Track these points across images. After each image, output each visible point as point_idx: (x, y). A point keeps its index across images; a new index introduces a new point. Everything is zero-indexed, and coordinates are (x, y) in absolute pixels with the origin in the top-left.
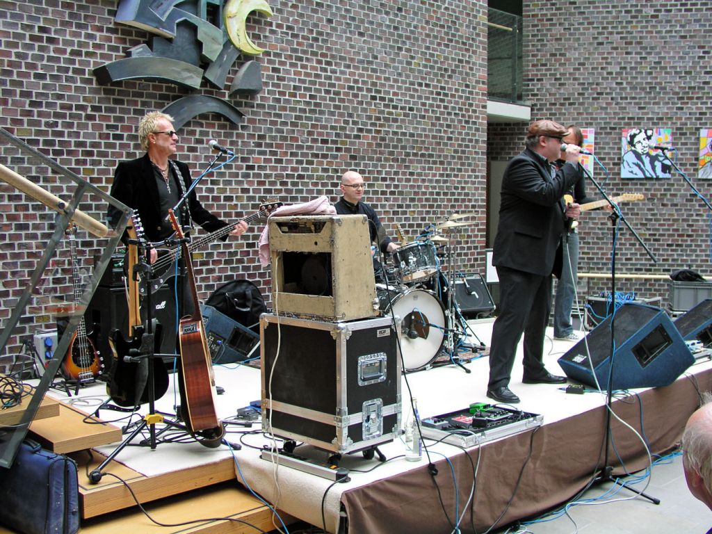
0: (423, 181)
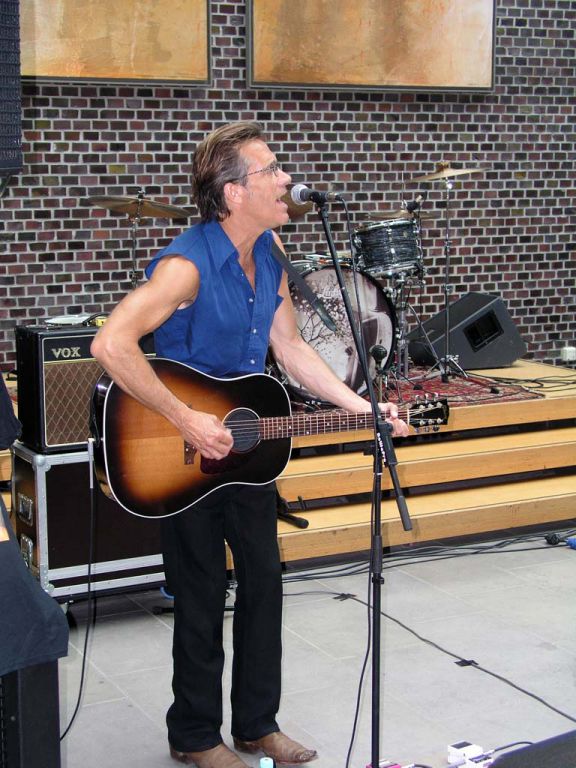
0: (541, 128)
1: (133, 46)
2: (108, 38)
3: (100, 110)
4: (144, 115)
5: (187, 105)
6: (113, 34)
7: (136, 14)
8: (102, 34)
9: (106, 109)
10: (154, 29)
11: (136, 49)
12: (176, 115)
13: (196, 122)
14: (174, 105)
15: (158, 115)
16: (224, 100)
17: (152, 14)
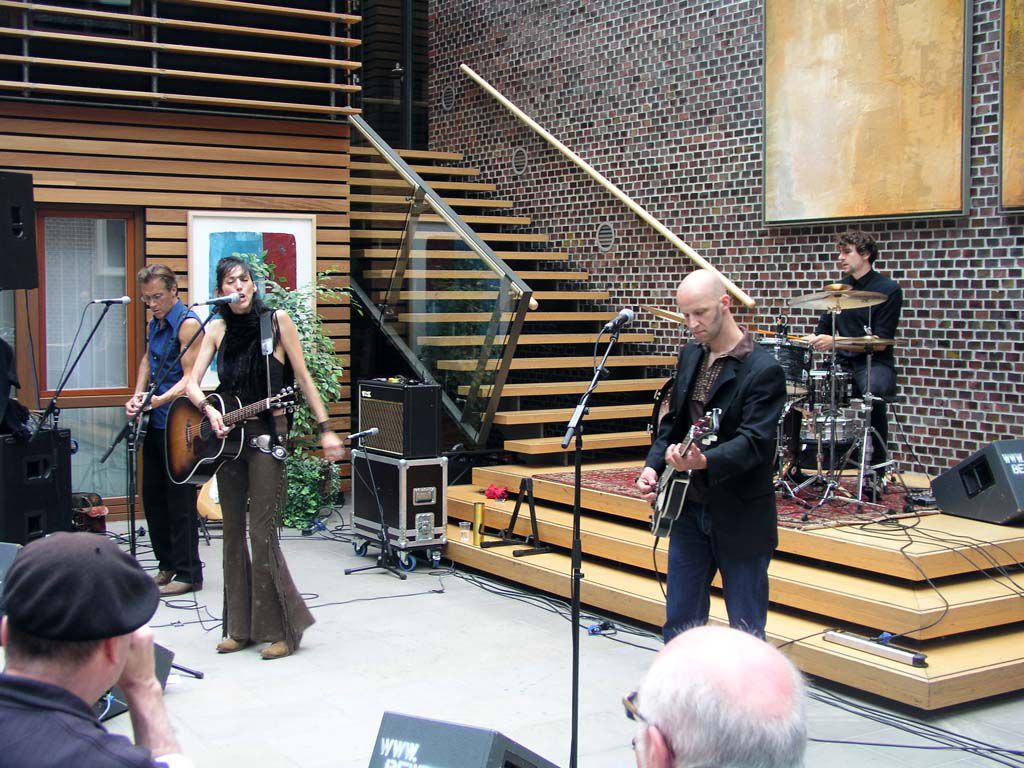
1: (902, 185)
2: (884, 181)
3: (887, 242)
4: (919, 245)
5: (954, 234)
6: (889, 176)
7: (905, 157)
8: (881, 178)
9: (891, 241)
10: (918, 167)
11: (905, 187)
12: (945, 244)
13: (962, 250)
14: (943, 235)
15: (931, 244)
16: (985, 228)
17: (917, 155)
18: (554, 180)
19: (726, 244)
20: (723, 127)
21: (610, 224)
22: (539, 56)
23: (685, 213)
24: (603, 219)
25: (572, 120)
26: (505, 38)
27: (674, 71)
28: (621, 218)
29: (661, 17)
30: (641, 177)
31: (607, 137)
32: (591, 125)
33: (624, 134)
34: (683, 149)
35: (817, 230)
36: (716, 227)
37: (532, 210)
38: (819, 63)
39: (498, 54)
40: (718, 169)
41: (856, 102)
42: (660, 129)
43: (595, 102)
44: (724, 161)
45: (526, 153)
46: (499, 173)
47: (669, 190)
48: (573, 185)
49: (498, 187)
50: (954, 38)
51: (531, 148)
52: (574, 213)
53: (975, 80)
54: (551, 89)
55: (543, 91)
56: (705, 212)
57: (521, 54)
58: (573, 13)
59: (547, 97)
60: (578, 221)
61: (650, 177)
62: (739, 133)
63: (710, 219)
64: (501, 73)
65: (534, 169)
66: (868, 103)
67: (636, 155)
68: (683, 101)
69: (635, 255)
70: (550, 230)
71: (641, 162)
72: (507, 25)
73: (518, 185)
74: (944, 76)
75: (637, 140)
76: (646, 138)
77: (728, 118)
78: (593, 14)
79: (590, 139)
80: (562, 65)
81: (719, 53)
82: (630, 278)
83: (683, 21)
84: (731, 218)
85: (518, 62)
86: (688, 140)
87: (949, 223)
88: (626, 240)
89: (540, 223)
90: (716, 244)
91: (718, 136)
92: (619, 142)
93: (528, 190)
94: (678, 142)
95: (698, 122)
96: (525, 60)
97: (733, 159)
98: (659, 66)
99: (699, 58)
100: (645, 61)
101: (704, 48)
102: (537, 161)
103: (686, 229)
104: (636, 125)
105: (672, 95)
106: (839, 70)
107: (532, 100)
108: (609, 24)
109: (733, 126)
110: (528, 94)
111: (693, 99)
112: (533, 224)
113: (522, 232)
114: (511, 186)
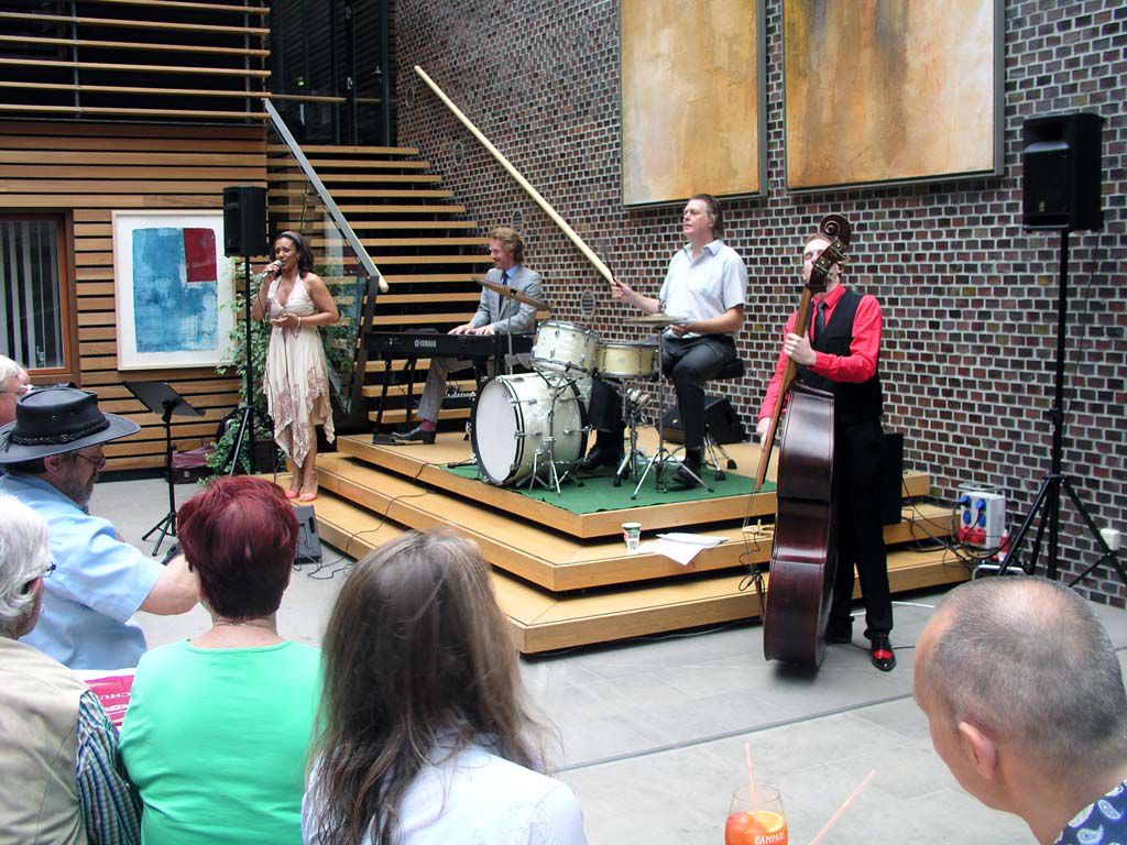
1: (717, 169)
2: (705, 165)
6: (708, 160)
7: (719, 142)
8: (703, 163)
12: (752, 224)
13: (764, 229)
14: (750, 214)
16: (780, 207)
17: (727, 140)
18: (482, 171)
19: (600, 226)
20: (596, 118)
21: (520, 210)
22: (470, 57)
23: (571, 198)
24: (516, 206)
25: (493, 115)
26: (447, 41)
27: (561, 67)
28: (527, 204)
29: (551, 18)
30: (541, 166)
31: (517, 129)
32: (506, 118)
33: (528, 126)
34: (569, 139)
35: (663, 212)
36: (592, 211)
37: (467, 199)
38: (658, 56)
39: (442, 56)
40: (593, 157)
41: (684, 91)
42: (553, 120)
43: (508, 97)
44: (597, 149)
45: (463, 146)
46: (445, 166)
47: (560, 178)
48: (495, 175)
49: (444, 179)
50: (750, 30)
51: (466, 142)
52: (496, 201)
53: (769, 69)
54: (478, 87)
55: (473, 88)
56: (585, 197)
57: (457, 55)
58: (492, 15)
59: (476, 94)
60: (498, 208)
61: (547, 165)
62: (607, 123)
63: (588, 204)
64: (444, 73)
65: (468, 161)
66: (693, 92)
67: (537, 146)
68: (568, 94)
69: (538, 239)
70: (480, 216)
71: (540, 152)
72: (447, 28)
73: (458, 176)
74: (744, 65)
75: (537, 131)
76: (543, 130)
77: (599, 109)
78: (506, 16)
79: (506, 132)
80: (485, 64)
81: (592, 49)
82: (535, 260)
83: (567, 19)
84: (602, 202)
85: (455, 63)
86: (572, 131)
87: (754, 204)
88: (531, 225)
89: (473, 211)
90: (593, 227)
91: (592, 127)
92: (525, 134)
93: (465, 180)
94: (565, 133)
95: (578, 114)
96: (460, 61)
97: (604, 147)
98: (551, 62)
99: (578, 54)
100: (541, 58)
101: (582, 45)
102: (470, 154)
103: (572, 214)
104: (537, 117)
105: (560, 89)
106: (672, 63)
107: (466, 97)
108: (516, 25)
109: (603, 117)
110: (463, 92)
111: (575, 92)
112: (468, 212)
113: (461, 220)
114: (453, 176)
